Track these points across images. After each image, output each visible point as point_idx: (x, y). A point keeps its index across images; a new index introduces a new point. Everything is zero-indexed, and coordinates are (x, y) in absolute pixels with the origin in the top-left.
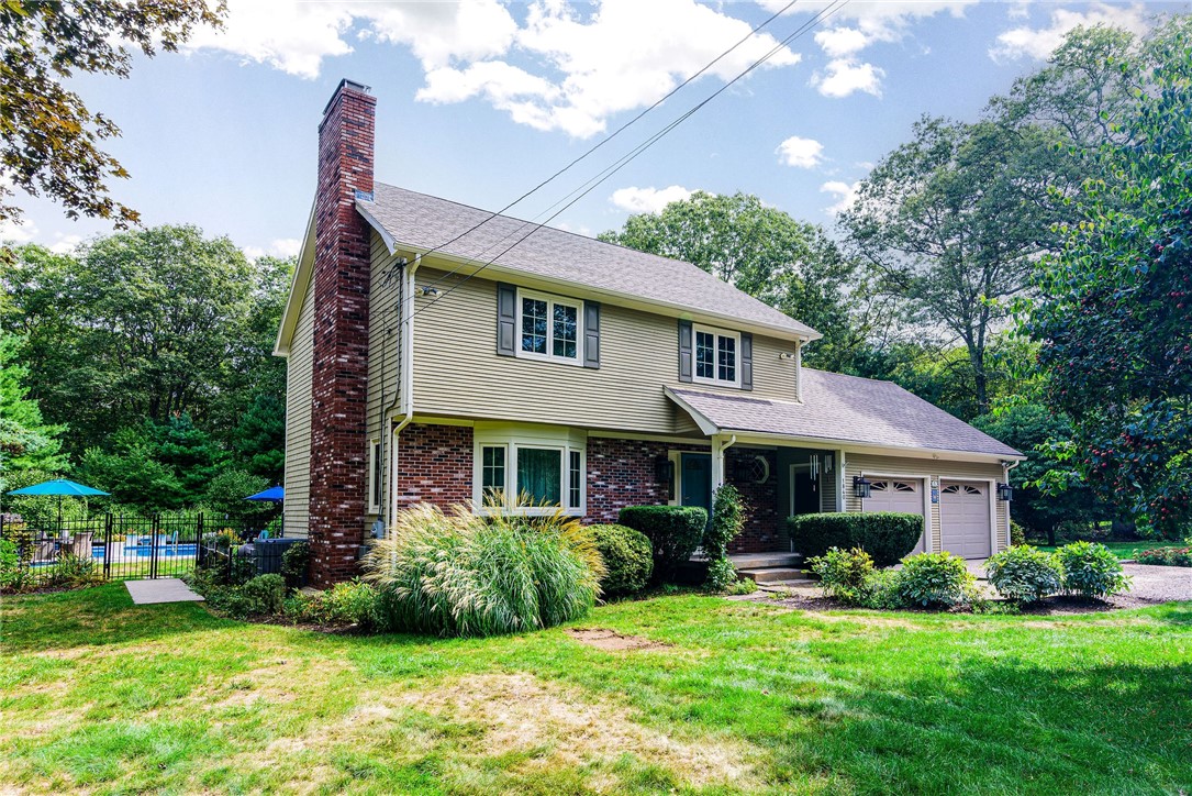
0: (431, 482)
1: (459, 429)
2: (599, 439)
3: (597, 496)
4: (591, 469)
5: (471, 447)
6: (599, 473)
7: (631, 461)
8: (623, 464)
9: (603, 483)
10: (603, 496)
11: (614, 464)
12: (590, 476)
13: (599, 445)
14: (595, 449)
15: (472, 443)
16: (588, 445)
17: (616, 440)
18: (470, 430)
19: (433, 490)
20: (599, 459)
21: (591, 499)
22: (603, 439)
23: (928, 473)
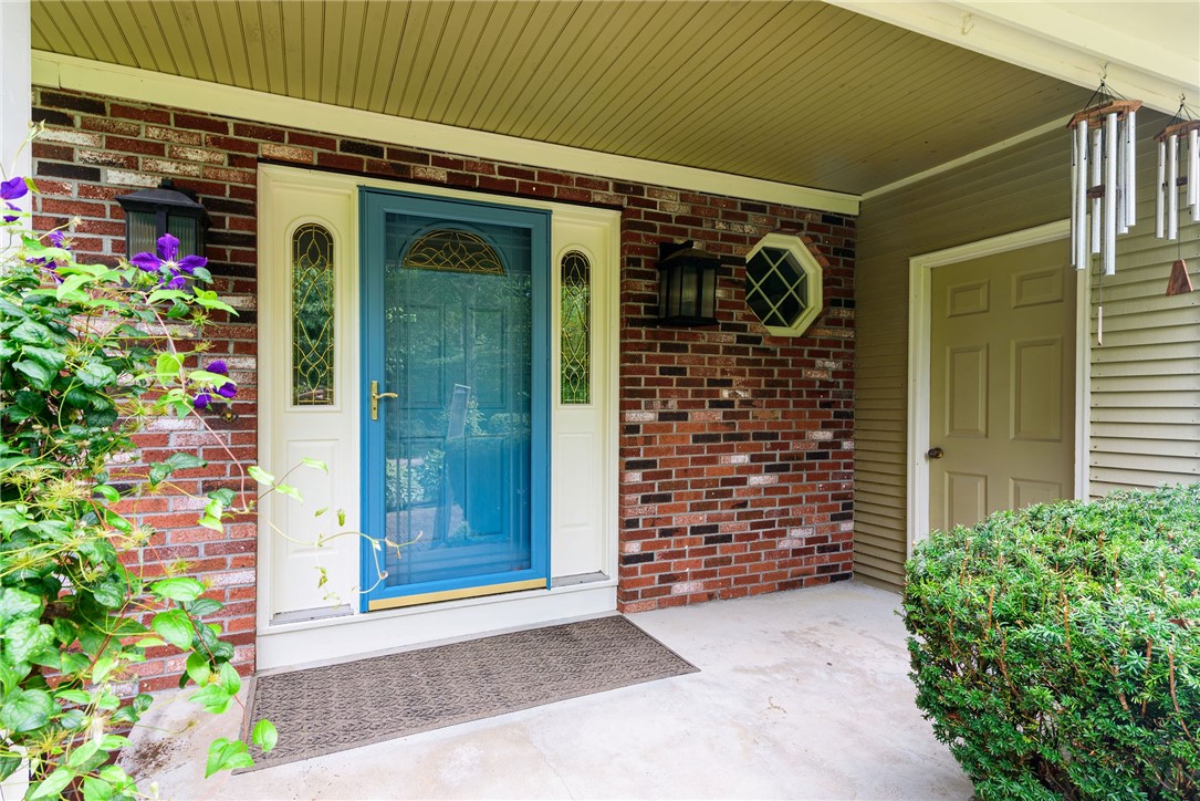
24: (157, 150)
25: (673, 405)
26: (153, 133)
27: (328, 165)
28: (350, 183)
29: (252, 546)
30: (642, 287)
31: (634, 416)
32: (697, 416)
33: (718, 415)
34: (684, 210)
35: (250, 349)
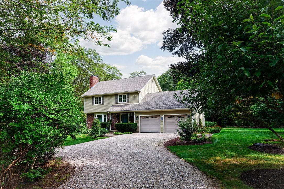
24: (117, 114)
28: (122, 114)
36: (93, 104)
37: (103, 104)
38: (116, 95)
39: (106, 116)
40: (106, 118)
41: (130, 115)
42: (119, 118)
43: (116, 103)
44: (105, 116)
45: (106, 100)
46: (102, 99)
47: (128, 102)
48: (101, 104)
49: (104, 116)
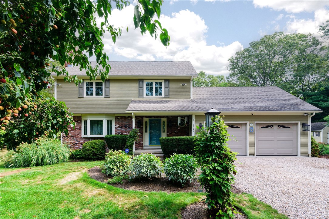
0: (71, 129)
1: (78, 117)
2: (119, 116)
3: (118, 132)
4: (116, 125)
5: (81, 121)
6: (119, 126)
7: (129, 122)
8: (127, 123)
9: (120, 128)
10: (120, 132)
11: (124, 123)
12: (116, 126)
13: (119, 118)
14: (117, 119)
15: (81, 120)
16: (115, 118)
17: (124, 116)
18: (81, 117)
19: (71, 131)
20: (119, 122)
21: (116, 133)
22: (120, 116)
23: (247, 121)
24: (138, 118)
25: (171, 133)
26: (138, 117)
27: (147, 118)
28: (148, 118)
29: (143, 141)
30: (168, 124)
31: (168, 133)
32: (173, 133)
33: (175, 133)
34: (172, 117)
35: (143, 129)
36: (81, 96)
37: (107, 97)
38: (140, 80)
39: (111, 122)
40: (111, 127)
41: (182, 121)
42: (143, 127)
43: (141, 96)
44: (109, 123)
45: (115, 90)
46: (105, 87)
47: (167, 96)
48: (103, 96)
49: (108, 121)
